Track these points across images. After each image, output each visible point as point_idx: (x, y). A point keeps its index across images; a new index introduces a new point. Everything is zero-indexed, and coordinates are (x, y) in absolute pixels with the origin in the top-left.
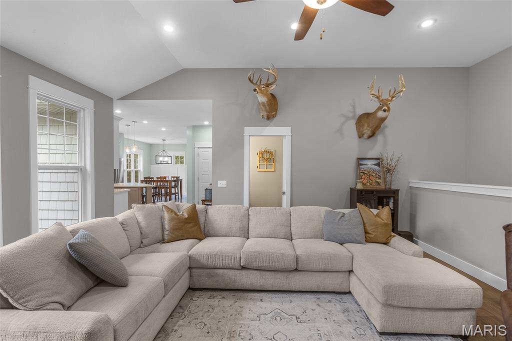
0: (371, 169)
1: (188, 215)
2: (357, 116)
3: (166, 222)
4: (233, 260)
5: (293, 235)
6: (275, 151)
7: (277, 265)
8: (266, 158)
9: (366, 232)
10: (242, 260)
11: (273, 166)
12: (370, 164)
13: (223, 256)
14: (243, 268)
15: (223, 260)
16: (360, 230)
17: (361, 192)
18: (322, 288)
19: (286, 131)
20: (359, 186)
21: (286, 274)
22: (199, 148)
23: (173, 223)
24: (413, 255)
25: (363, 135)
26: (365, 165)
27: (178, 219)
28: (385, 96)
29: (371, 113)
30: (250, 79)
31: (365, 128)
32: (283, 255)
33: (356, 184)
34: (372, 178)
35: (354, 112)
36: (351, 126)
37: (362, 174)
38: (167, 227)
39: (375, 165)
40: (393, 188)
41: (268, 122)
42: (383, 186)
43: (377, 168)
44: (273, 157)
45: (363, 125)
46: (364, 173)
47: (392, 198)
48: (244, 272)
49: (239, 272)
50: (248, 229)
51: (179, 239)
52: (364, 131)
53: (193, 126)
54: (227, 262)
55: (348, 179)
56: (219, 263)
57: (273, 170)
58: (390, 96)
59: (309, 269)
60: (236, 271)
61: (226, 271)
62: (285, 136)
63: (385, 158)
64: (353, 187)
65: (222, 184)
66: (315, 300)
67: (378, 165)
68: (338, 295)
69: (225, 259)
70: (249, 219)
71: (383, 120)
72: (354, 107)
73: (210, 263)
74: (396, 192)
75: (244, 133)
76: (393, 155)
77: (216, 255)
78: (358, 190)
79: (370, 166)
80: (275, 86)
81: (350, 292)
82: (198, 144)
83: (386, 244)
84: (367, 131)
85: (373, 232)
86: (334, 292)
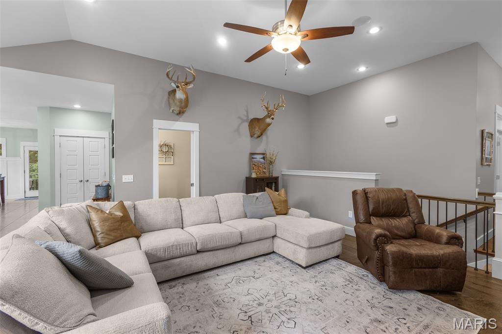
0: (259, 162)
1: (122, 213)
2: (250, 120)
3: (96, 224)
4: (190, 246)
5: (221, 219)
6: (174, 144)
7: (226, 243)
8: (164, 151)
9: (275, 208)
10: (198, 244)
11: (172, 159)
12: (259, 158)
13: (179, 245)
14: (198, 252)
15: (180, 249)
16: (271, 207)
17: (256, 180)
18: (257, 253)
19: (194, 127)
20: (254, 176)
21: (232, 249)
22: (60, 136)
23: (107, 224)
24: (305, 218)
25: (254, 135)
26: (255, 158)
27: (114, 218)
28: (271, 108)
29: (260, 119)
30: (168, 75)
31: (256, 130)
32: (231, 233)
33: (251, 174)
34: (260, 168)
35: (247, 116)
36: (245, 127)
37: (254, 166)
38: (98, 229)
39: (261, 158)
40: (275, 175)
41: (177, 117)
42: (267, 175)
43: (262, 160)
44: (172, 151)
45: (255, 128)
46: (255, 165)
47: (274, 183)
48: (199, 256)
49: (194, 256)
50: (182, 220)
51: (118, 239)
52: (256, 132)
53: (51, 108)
54: (186, 250)
55: (243, 170)
56: (177, 253)
57: (172, 163)
58: (274, 108)
59: (250, 240)
60: (191, 256)
61: (182, 259)
62: (193, 131)
63: (268, 154)
64: (248, 176)
65: (128, 178)
66: (254, 263)
67: (264, 158)
68: (266, 256)
69: (183, 247)
70: (181, 209)
71: (269, 125)
72: (247, 112)
73: (167, 255)
74: (277, 179)
75: (153, 126)
76: (274, 152)
77: (173, 246)
78: (254, 178)
79: (258, 159)
80: (193, 85)
81: (274, 252)
82: (59, 131)
83: (285, 214)
84: (258, 133)
85: (279, 207)
86: (264, 255)
